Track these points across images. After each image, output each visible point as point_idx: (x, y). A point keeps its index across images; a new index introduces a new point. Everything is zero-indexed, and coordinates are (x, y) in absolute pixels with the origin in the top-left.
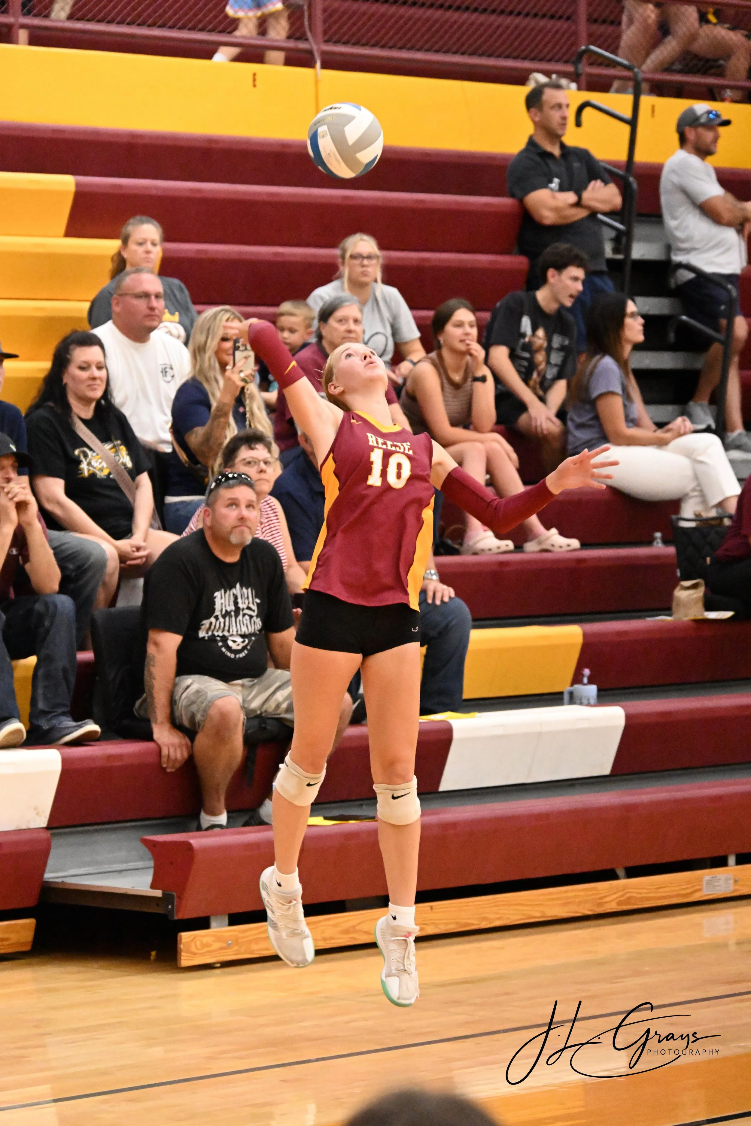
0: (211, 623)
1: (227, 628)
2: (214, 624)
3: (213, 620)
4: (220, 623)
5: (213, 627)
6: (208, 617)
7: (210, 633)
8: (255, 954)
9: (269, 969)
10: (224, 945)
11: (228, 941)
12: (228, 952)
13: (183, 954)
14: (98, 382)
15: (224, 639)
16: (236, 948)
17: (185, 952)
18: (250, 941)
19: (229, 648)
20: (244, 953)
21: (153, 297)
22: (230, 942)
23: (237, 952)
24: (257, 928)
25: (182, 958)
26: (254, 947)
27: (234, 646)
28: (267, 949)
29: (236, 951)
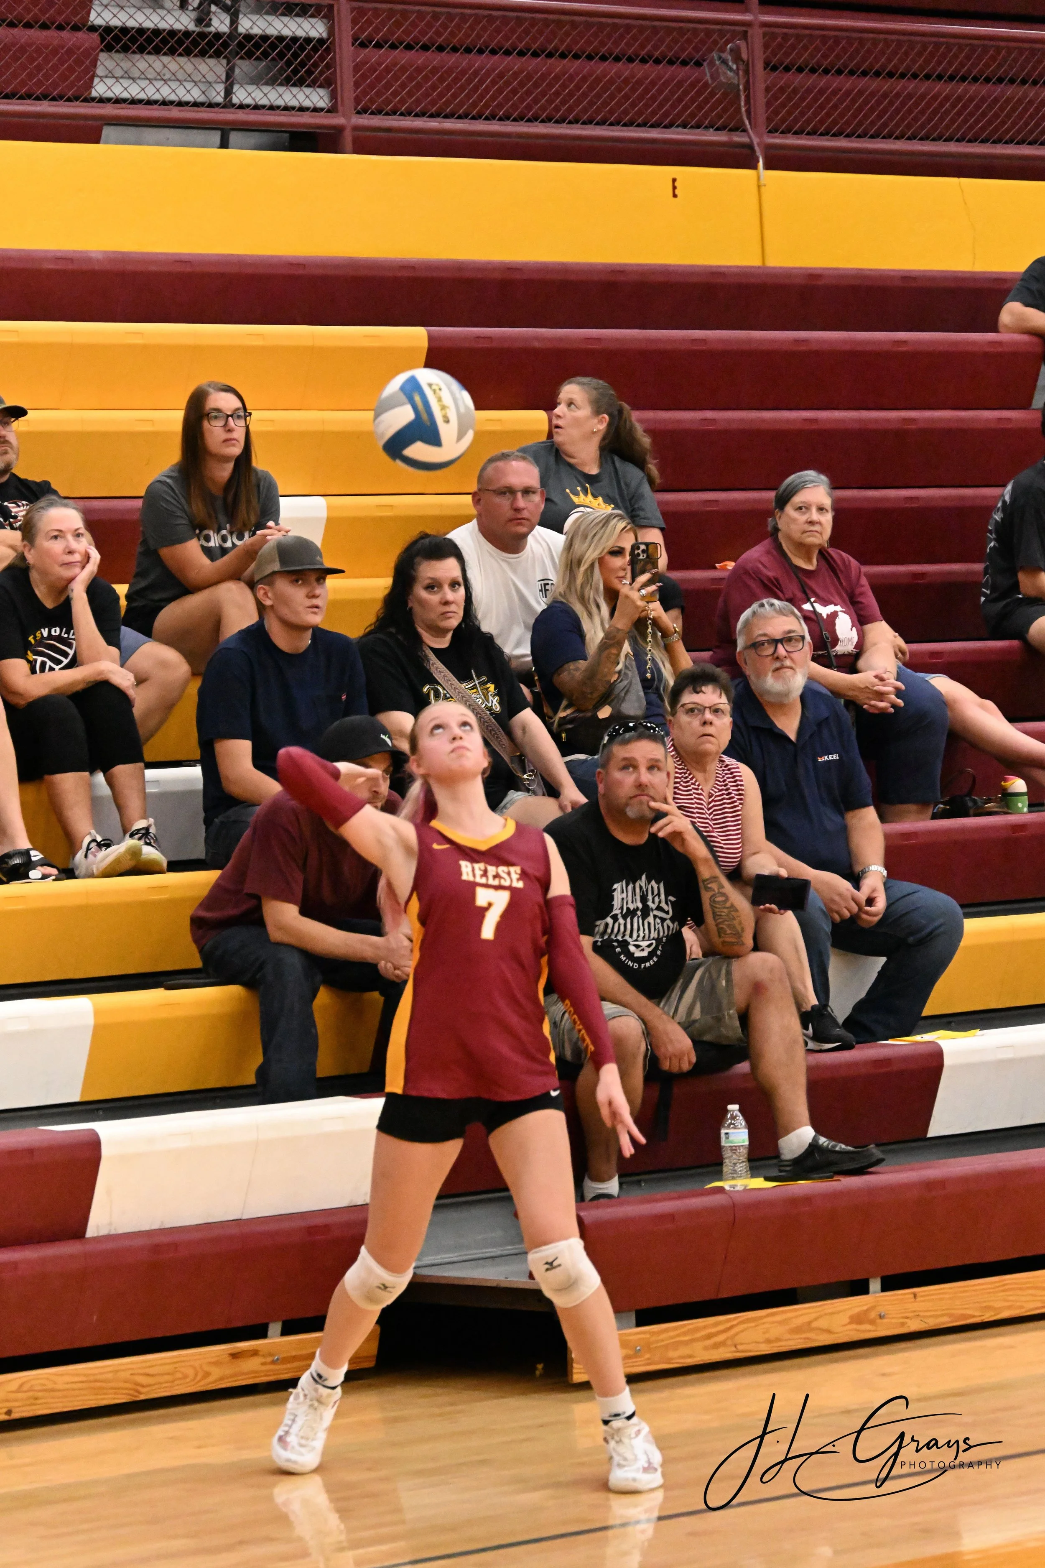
0: (607, 925)
1: (628, 932)
2: (610, 926)
3: (609, 920)
4: (619, 925)
5: (609, 931)
6: (604, 918)
7: (606, 937)
8: (673, 1363)
9: (692, 1384)
10: (631, 1352)
11: (636, 1348)
12: (637, 1362)
13: (575, 1365)
14: (453, 608)
15: (624, 944)
16: (647, 1356)
17: (577, 1363)
18: (666, 1347)
19: (630, 956)
20: (658, 1363)
21: (519, 495)
22: (638, 1348)
23: (649, 1361)
24: (675, 1329)
25: (574, 1371)
26: (672, 1354)
27: (638, 954)
28: (690, 1356)
29: (648, 1359)
